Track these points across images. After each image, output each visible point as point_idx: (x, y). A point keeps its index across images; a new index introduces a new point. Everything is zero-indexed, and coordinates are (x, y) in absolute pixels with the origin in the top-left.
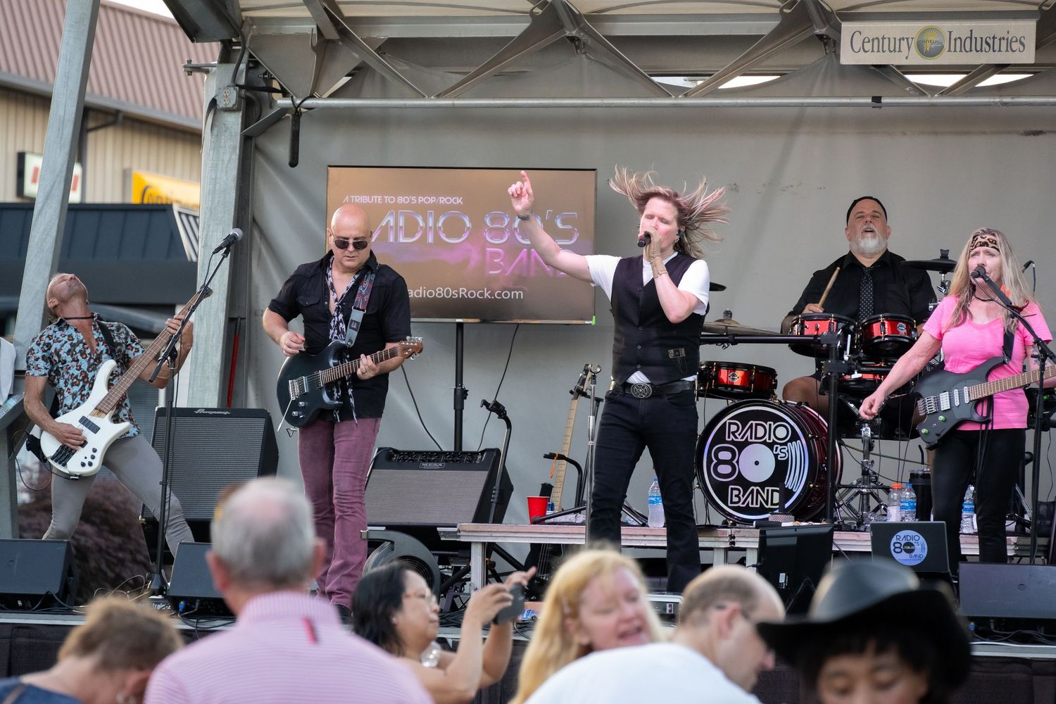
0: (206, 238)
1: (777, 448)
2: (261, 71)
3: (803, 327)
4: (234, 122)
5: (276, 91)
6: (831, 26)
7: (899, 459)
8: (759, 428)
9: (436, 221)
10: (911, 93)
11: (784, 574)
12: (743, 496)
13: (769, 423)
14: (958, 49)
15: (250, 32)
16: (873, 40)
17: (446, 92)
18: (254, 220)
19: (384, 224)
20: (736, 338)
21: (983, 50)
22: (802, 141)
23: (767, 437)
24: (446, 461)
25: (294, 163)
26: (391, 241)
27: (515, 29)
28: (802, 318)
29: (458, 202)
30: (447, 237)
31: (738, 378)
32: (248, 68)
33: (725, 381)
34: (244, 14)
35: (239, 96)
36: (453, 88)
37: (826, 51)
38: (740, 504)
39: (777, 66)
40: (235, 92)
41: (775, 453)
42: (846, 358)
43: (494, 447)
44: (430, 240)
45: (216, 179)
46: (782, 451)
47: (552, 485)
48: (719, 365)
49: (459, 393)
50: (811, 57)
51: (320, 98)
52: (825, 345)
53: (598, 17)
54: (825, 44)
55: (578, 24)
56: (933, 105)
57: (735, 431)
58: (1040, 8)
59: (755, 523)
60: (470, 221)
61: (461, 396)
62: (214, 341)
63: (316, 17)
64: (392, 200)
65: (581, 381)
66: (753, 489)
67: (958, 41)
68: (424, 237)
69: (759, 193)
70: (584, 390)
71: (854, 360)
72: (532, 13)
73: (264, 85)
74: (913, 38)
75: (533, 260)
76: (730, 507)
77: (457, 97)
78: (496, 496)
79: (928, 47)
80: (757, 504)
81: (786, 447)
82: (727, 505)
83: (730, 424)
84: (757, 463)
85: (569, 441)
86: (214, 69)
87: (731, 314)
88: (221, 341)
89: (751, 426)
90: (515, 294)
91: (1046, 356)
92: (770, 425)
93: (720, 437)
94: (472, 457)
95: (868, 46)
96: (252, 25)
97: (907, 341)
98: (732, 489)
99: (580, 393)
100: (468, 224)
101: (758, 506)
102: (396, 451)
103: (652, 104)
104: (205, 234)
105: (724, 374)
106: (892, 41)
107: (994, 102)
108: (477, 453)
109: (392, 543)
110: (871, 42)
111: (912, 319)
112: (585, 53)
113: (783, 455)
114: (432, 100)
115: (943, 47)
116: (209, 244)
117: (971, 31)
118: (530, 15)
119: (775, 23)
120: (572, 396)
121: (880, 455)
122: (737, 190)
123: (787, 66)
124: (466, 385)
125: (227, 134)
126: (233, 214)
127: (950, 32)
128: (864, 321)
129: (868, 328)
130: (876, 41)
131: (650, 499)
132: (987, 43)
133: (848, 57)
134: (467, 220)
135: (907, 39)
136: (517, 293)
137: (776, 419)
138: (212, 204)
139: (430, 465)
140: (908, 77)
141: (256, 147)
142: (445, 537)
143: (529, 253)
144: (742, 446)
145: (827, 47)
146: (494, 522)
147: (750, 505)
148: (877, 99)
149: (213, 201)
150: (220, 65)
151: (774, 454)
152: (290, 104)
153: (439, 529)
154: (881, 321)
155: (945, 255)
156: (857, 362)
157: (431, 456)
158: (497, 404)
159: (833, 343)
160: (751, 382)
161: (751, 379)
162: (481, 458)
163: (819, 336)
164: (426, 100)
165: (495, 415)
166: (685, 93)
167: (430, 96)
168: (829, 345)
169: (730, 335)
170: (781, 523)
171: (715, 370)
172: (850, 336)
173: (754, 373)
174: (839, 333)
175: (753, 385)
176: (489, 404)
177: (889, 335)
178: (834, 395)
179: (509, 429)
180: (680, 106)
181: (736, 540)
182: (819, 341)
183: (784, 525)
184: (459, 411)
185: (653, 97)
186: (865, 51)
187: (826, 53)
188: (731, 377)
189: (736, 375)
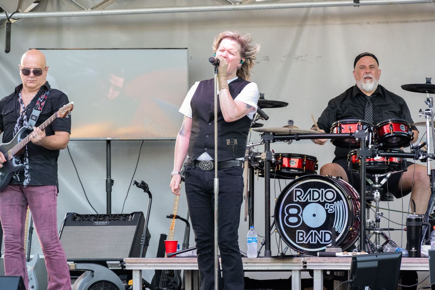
1: (327, 205)
3: (341, 128)
7: (403, 212)
8: (316, 193)
11: (368, 287)
12: (306, 236)
13: (321, 189)
17: (97, 6)
20: (299, 136)
22: (307, 29)
23: (320, 198)
24: (110, 220)
25: (8, 51)
28: (340, 123)
31: (295, 163)
33: (286, 165)
36: (101, 4)
38: (304, 242)
41: (326, 208)
42: (370, 147)
43: (139, 211)
46: (331, 207)
47: (166, 235)
48: (283, 156)
49: (109, 182)
51: (23, 12)
52: (357, 139)
56: (391, 3)
57: (299, 195)
59: (318, 253)
61: (110, 184)
66: (312, 232)
69: (282, 61)
71: (376, 148)
76: (298, 244)
77: (103, 9)
78: (144, 241)
80: (315, 241)
81: (333, 204)
82: (295, 242)
83: (296, 191)
84: (314, 215)
85: (176, 208)
87: (293, 122)
89: (310, 192)
92: (322, 191)
93: (290, 200)
94: (126, 217)
97: (406, 135)
98: (299, 232)
101: (316, 243)
102: (78, 215)
103: (221, 9)
105: (285, 161)
107: (428, 1)
108: (129, 215)
109: (93, 271)
113: (332, 210)
114: (88, 11)
121: (389, 210)
122: (268, 60)
124: (113, 178)
128: (378, 125)
129: (381, 129)
131: (248, 240)
137: (326, 187)
139: (100, 223)
142: (111, 267)
144: (304, 205)
146: (142, 257)
147: (311, 242)
148: (357, 1)
151: (326, 210)
152: (5, 16)
153: (108, 262)
154: (390, 123)
155: (428, 81)
156: (377, 149)
157: (100, 218)
158: (143, 183)
159: (362, 137)
160: (303, 166)
161: (303, 164)
162: (132, 218)
163: (354, 134)
164: (85, 11)
165: (142, 190)
166: (240, 2)
167: (87, 9)
168: (360, 139)
169: (295, 134)
170: (335, 253)
171: (280, 158)
172: (371, 134)
173: (305, 160)
174: (367, 131)
175: (304, 167)
176: (138, 183)
177: (395, 132)
178: (364, 170)
179: (151, 199)
180: (238, 10)
181: (307, 264)
182: (354, 137)
183: (337, 254)
184: (109, 193)
185: (220, 5)
188: (291, 163)
189: (293, 161)
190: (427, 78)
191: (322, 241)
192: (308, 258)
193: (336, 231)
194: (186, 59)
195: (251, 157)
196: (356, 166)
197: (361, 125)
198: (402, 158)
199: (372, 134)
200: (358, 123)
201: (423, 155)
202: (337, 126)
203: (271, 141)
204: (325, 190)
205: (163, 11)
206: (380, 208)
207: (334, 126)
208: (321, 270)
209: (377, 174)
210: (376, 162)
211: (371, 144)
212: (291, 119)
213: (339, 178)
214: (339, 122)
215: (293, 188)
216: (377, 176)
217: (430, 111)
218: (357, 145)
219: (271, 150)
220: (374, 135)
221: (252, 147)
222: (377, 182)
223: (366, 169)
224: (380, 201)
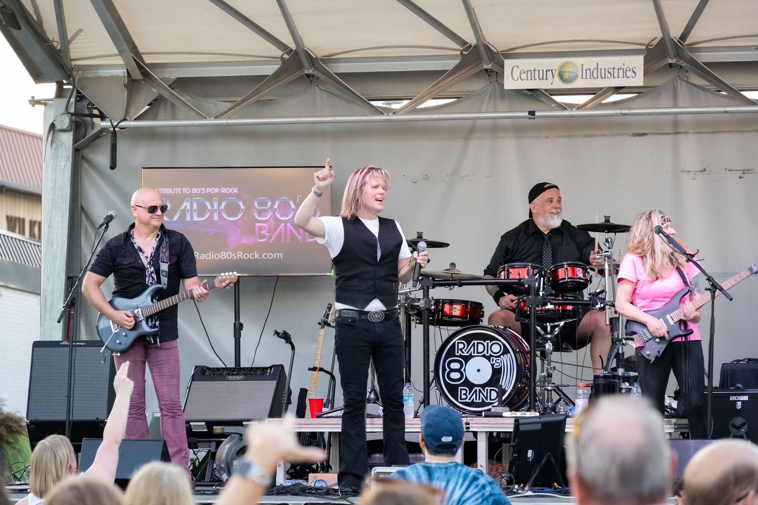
0: (50, 221)
1: (493, 359)
2: (85, 103)
3: (508, 273)
4: (67, 139)
5: (96, 116)
6: (494, 63)
7: (577, 366)
8: (480, 345)
9: (220, 205)
10: (556, 108)
11: (531, 451)
12: (469, 394)
13: (486, 342)
14: (588, 77)
15: (78, 75)
16: (527, 72)
17: (222, 115)
18: (82, 208)
19: (182, 208)
20: (461, 282)
21: (606, 77)
22: (474, 143)
23: (486, 352)
24: (245, 374)
25: (113, 166)
26: (188, 220)
27: (270, 70)
28: (507, 266)
29: (235, 192)
30: (228, 216)
31: (457, 310)
32: (76, 101)
33: (448, 313)
34: (73, 63)
35: (71, 121)
36: (226, 112)
37: (489, 80)
38: (467, 400)
39: (453, 92)
40: (68, 118)
41: (492, 363)
42: (541, 294)
43: (279, 364)
44: (216, 218)
45: (55, 179)
46: (497, 361)
47: (307, 389)
48: (444, 302)
49: (237, 326)
50: (479, 85)
51: (130, 120)
52: (526, 286)
53: (328, 59)
54: (489, 76)
55: (314, 65)
56: (572, 116)
57: (462, 348)
58: (647, 47)
59: (483, 413)
60: (243, 205)
61: (238, 328)
62: (58, 293)
63: (127, 64)
64: (188, 191)
65: (326, 315)
66: (476, 389)
67: (588, 71)
68: (211, 217)
69: (444, 181)
70: (329, 322)
71: (547, 296)
72: (282, 57)
73: (88, 113)
74: (556, 70)
75: (288, 231)
76: (461, 403)
77: (228, 118)
78: (286, 399)
79: (566, 76)
80: (479, 399)
81: (499, 358)
82: (457, 401)
83: (458, 343)
84: (479, 370)
86: (50, 102)
87: (455, 265)
88: (63, 293)
89: (474, 345)
90: (277, 255)
91: (716, 288)
92: (488, 343)
93: (451, 352)
94: (263, 371)
95: (524, 76)
96: (78, 71)
97: (582, 281)
98: (461, 390)
99: (325, 324)
100: (242, 207)
101: (481, 401)
102: (208, 368)
103: (371, 119)
104: (49, 218)
105: (447, 308)
106: (541, 72)
107: (616, 113)
108: (267, 368)
110: (526, 73)
111: (586, 265)
112: (318, 86)
113: (498, 364)
114: (211, 120)
115: (577, 75)
116: (52, 225)
117: (597, 64)
118: (281, 60)
119: (457, 62)
120: (320, 326)
121: (562, 363)
122: (428, 180)
123: (461, 92)
124: (242, 321)
125: (63, 147)
126: (68, 204)
127: (582, 65)
128: (552, 267)
129: (555, 272)
130: (529, 72)
132: (609, 73)
133: (510, 83)
134: (241, 204)
135: (552, 70)
136: (278, 255)
138: (53, 197)
139: (233, 377)
140: (554, 97)
141: (83, 157)
143: (286, 226)
144: (467, 359)
145: (490, 78)
147: (475, 401)
148: (532, 113)
149: (54, 195)
150: (56, 99)
151: (491, 365)
152: (108, 125)
153: (244, 423)
155: (607, 219)
157: (233, 371)
158: (285, 333)
159: (532, 284)
160: (467, 313)
161: (467, 311)
162: (270, 372)
163: (522, 279)
164: (207, 120)
165: (283, 341)
166: (395, 111)
167: (210, 118)
168: (529, 285)
169: (458, 279)
170: (502, 413)
171: (441, 305)
172: (542, 279)
173: (469, 307)
174: (537, 276)
175: (468, 315)
176: (280, 333)
177: (571, 277)
179: (293, 351)
180: (391, 121)
181: (470, 426)
182: (523, 283)
183: (504, 414)
184: (238, 339)
185: (371, 115)
186: (522, 80)
187: (490, 82)
188: (453, 310)
189: (455, 308)
190: (605, 216)
191: (487, 400)
192: (471, 418)
193: (503, 388)
195: (408, 304)
197: (532, 270)
199: (544, 279)
201: (601, 303)
202: (504, 270)
203: (431, 287)
204: (490, 343)
206: (552, 361)
208: (486, 432)
209: (549, 322)
210: (547, 311)
211: (543, 291)
212: (453, 262)
215: (455, 340)
216: (549, 325)
217: (609, 253)
218: (526, 293)
219: (430, 297)
220: (546, 280)
222: (549, 331)
223: (537, 317)
224: (553, 353)
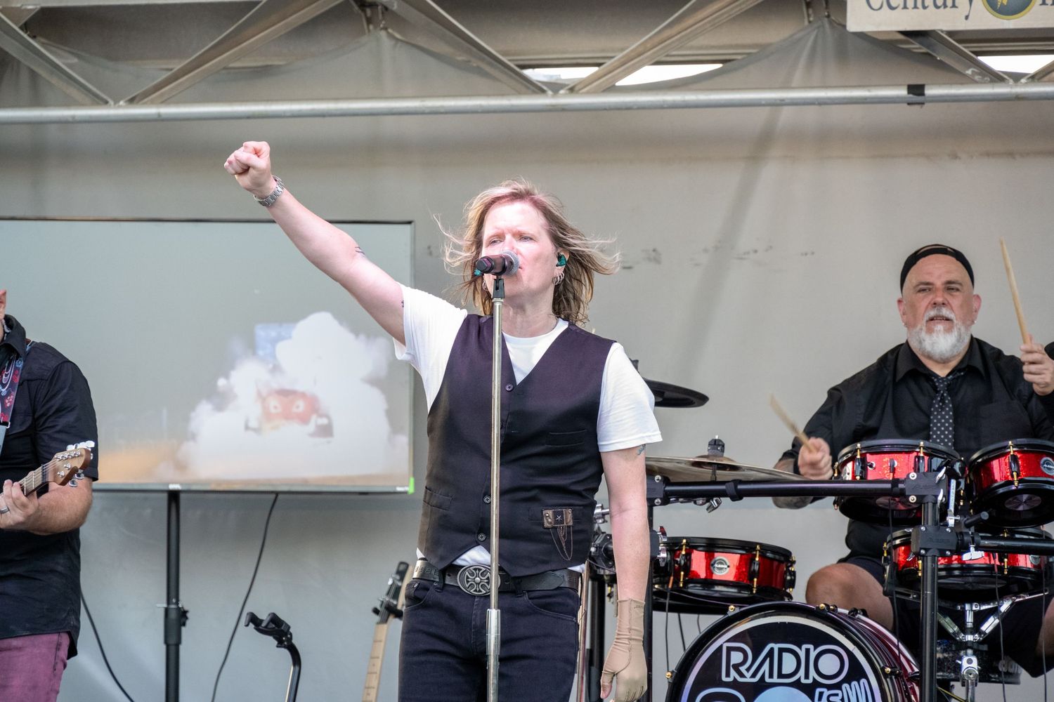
1: (821, 694)
3: (864, 465)
8: (786, 656)
10: (977, 78)
13: (805, 646)
17: (146, 94)
20: (740, 487)
23: (802, 673)
28: (862, 449)
31: (726, 567)
33: (702, 574)
36: (157, 87)
42: (951, 522)
46: (832, 699)
48: (692, 545)
49: (173, 615)
50: (782, 29)
52: (913, 499)
56: (1018, 98)
57: (739, 663)
61: (176, 621)
65: (392, 591)
69: (697, 265)
70: (399, 608)
71: (968, 526)
77: (165, 102)
81: (838, 692)
83: (729, 650)
87: (723, 446)
89: (771, 654)
92: (808, 651)
93: (711, 675)
95: (896, 0)
99: (392, 611)
103: (512, 106)
105: (698, 562)
112: (385, 29)
114: (120, 107)
120: (377, 618)
122: (657, 260)
124: (184, 603)
128: (975, 456)
129: (985, 467)
133: (861, 18)
137: (819, 638)
144: (754, 691)
145: (811, 11)
148: (916, 90)
154: (1010, 452)
156: (973, 529)
158: (275, 620)
159: (929, 493)
160: (752, 575)
161: (752, 569)
163: (902, 482)
164: (110, 107)
165: (271, 641)
166: (569, 87)
167: (116, 101)
168: (921, 499)
169: (728, 482)
171: (683, 552)
172: (953, 482)
173: (757, 559)
175: (755, 580)
176: (262, 621)
177: (1027, 478)
178: (933, 590)
179: (297, 668)
180: (563, 109)
182: (903, 491)
184: (173, 649)
185: (513, 94)
186: (892, 8)
187: (810, 22)
188: (716, 565)
189: (722, 562)
194: (408, 253)
195: (597, 548)
196: (906, 579)
197: (926, 458)
198: (1045, 557)
199: (958, 484)
200: (918, 450)
202: (853, 459)
203: (658, 501)
204: (815, 649)
205: (341, 109)
207: (845, 458)
209: (971, 602)
210: (967, 568)
211: (955, 514)
212: (717, 437)
213: (857, 613)
214: (859, 445)
215: (722, 641)
216: (970, 610)
218: (913, 517)
220: (962, 486)
221: (599, 518)
222: (970, 625)
223: (939, 589)
224: (979, 684)
